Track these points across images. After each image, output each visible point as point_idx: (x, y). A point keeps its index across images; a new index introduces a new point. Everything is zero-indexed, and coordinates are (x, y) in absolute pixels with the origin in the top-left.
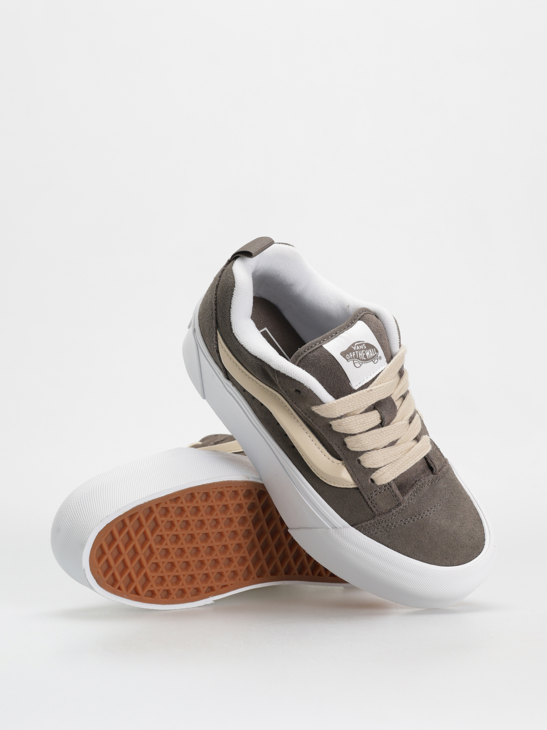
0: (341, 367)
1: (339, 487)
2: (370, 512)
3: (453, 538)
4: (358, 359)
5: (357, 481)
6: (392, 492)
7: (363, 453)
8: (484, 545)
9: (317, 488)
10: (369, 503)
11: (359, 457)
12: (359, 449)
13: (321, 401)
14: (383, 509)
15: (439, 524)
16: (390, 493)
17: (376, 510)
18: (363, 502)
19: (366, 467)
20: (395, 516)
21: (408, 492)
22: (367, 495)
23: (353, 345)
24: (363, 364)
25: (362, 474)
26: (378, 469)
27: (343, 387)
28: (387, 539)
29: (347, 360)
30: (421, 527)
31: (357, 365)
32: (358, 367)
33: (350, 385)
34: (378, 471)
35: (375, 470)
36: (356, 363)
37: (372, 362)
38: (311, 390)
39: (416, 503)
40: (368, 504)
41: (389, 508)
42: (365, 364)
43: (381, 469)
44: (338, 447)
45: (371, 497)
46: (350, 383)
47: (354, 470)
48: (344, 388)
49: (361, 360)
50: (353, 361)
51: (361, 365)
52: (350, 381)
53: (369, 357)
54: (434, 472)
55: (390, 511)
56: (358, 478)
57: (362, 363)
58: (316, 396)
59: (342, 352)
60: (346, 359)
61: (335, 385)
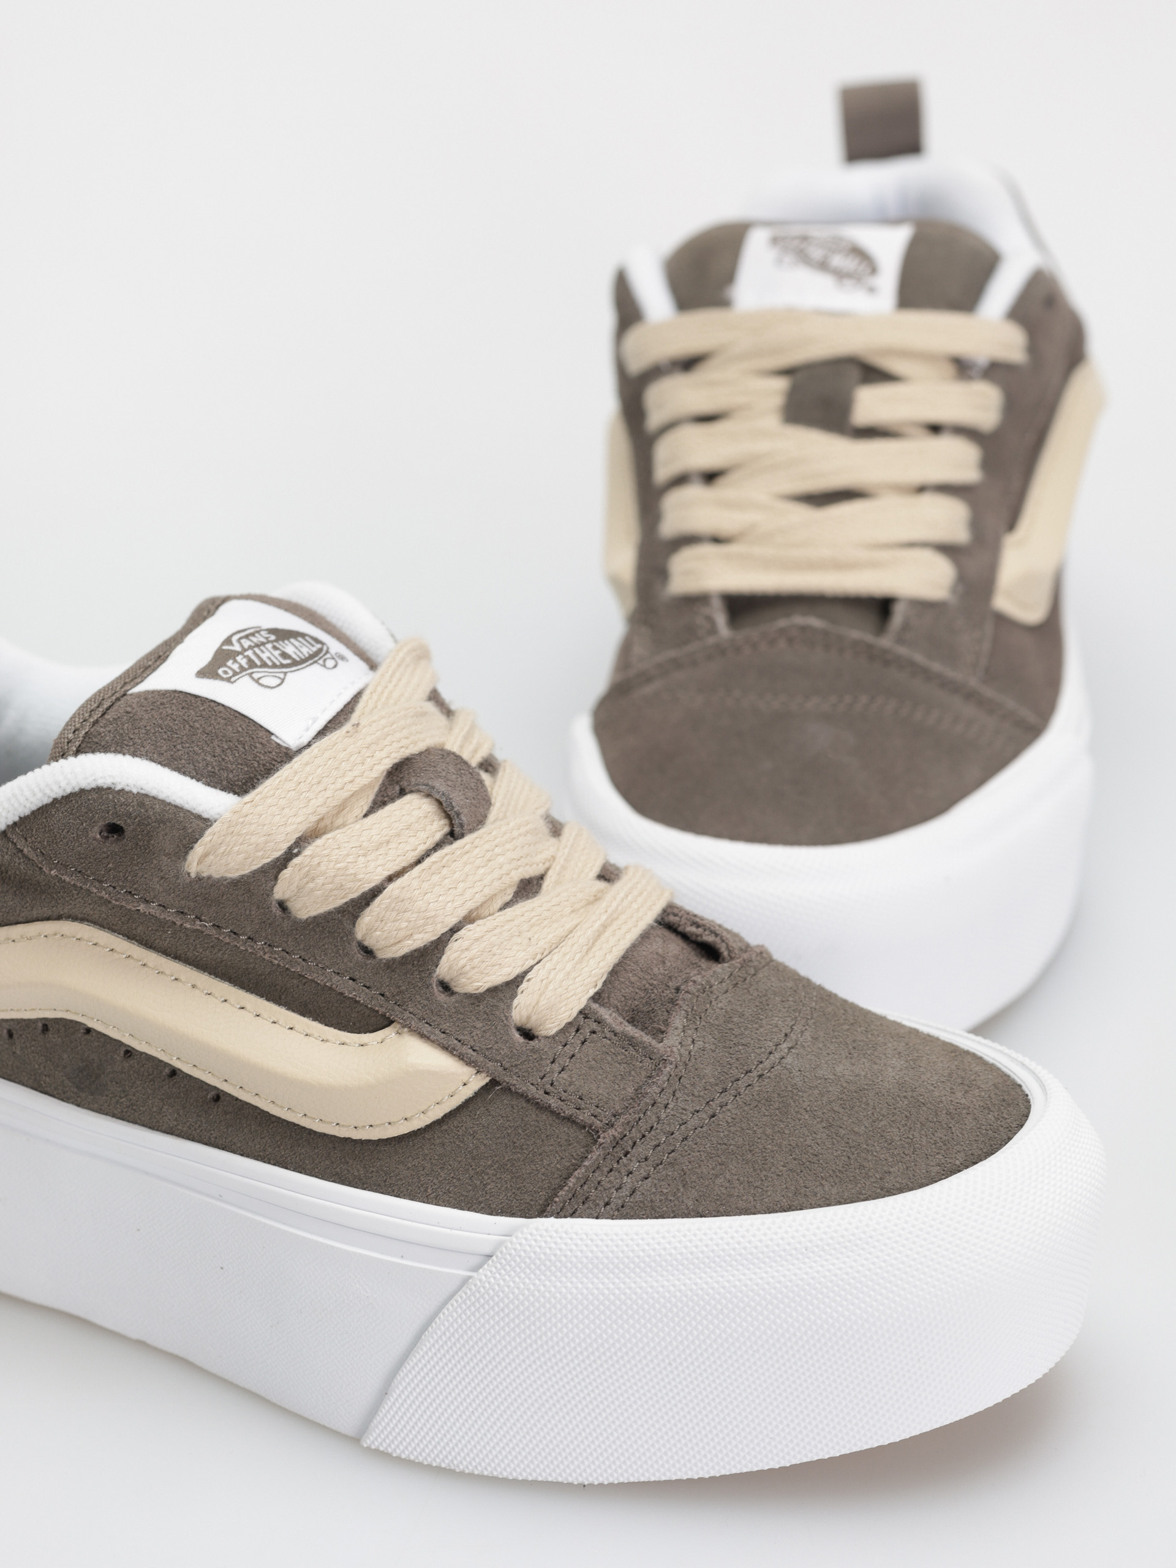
0: (219, 704)
1: (428, 1121)
2: (573, 1131)
3: (906, 1103)
4: (264, 665)
5: (474, 1054)
6: (613, 1037)
7: (438, 946)
8: (1027, 1095)
9: (360, 1179)
10: (553, 1102)
11: (438, 970)
12: (420, 936)
13: (199, 817)
14: (613, 1100)
15: (832, 1077)
16: (609, 1042)
17: (592, 1115)
18: (534, 1116)
19: (476, 992)
20: (666, 1107)
21: (666, 1023)
22: (532, 1084)
23: (228, 641)
24: (289, 675)
25: (479, 1025)
26: (523, 977)
27: (256, 756)
28: (682, 1190)
29: (228, 680)
30: (776, 1106)
31: (272, 681)
32: (274, 685)
33: (276, 743)
34: (524, 985)
35: (513, 985)
36: (261, 678)
37: (315, 665)
38: (146, 795)
39: (714, 1044)
40: (553, 1112)
41: (630, 1090)
42: (293, 673)
43: (530, 973)
44: (351, 981)
45: (552, 1084)
46: (273, 737)
47: (444, 1026)
48: (263, 757)
49: (274, 666)
50: (250, 675)
51: (283, 680)
52: (272, 730)
53: (298, 656)
54: (726, 954)
55: (639, 1093)
56: (472, 1043)
57: (285, 673)
58: (176, 807)
59: (198, 672)
60: (222, 679)
61: (223, 759)
